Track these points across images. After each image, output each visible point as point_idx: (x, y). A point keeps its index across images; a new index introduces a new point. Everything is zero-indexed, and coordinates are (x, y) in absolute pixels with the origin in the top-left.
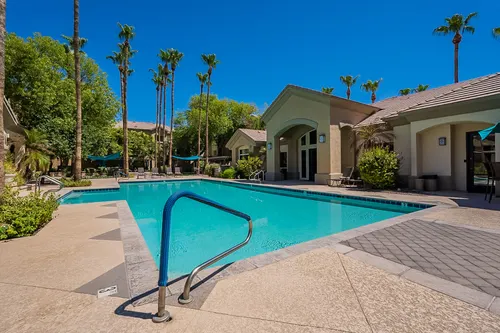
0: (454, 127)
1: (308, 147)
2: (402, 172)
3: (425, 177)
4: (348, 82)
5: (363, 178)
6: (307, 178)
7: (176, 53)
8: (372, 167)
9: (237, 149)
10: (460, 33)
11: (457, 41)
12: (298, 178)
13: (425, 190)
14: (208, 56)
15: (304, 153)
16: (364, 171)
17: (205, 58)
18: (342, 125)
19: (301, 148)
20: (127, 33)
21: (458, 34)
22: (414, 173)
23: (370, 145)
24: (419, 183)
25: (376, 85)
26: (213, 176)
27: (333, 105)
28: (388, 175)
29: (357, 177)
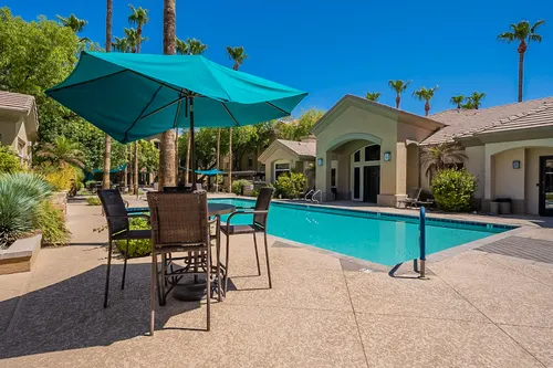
0: (527, 151)
1: (362, 164)
2: (477, 195)
3: (499, 200)
4: (398, 87)
5: (436, 200)
6: (361, 199)
7: (198, 44)
8: (449, 189)
9: (272, 163)
10: (526, 41)
11: (522, 49)
12: (350, 199)
13: (500, 213)
14: (234, 49)
15: (357, 170)
16: (440, 193)
17: (230, 51)
18: (408, 142)
19: (355, 165)
20: (140, 17)
21: (523, 42)
22: (488, 196)
23: (442, 166)
24: (494, 206)
25: (431, 93)
26: (242, 194)
27: (399, 121)
28: (464, 198)
29: (425, 199)
